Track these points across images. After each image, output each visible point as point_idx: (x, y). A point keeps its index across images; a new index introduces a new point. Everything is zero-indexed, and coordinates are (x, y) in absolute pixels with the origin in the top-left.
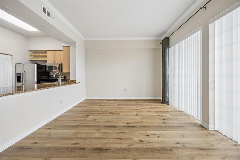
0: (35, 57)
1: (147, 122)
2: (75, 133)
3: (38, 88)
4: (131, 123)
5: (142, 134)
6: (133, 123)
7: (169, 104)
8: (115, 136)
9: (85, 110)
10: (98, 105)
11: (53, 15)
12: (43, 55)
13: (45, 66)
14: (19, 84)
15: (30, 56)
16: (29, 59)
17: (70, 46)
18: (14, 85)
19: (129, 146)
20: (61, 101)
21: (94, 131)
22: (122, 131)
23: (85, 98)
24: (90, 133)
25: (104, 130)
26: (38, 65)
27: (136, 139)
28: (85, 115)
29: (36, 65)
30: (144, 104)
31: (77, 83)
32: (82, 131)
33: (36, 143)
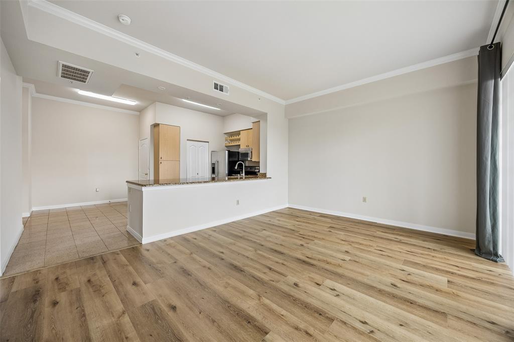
0: (232, 141)
1: (349, 270)
2: (231, 244)
3: (229, 179)
4: (316, 260)
5: (311, 279)
6: (319, 260)
7: (496, 261)
8: (269, 264)
9: (269, 222)
10: (295, 220)
11: (227, 88)
12: (237, 137)
13: (238, 152)
14: (213, 176)
15: (226, 140)
16: (224, 145)
17: (259, 121)
18: (210, 177)
19: (271, 280)
20: (238, 201)
21: (251, 248)
22: (285, 263)
23: (287, 206)
24: (245, 249)
25: (263, 252)
26: (229, 152)
27: (292, 279)
28: (262, 228)
29: (227, 152)
30: (398, 240)
31: (268, 178)
32: (239, 244)
33: (195, 239)
